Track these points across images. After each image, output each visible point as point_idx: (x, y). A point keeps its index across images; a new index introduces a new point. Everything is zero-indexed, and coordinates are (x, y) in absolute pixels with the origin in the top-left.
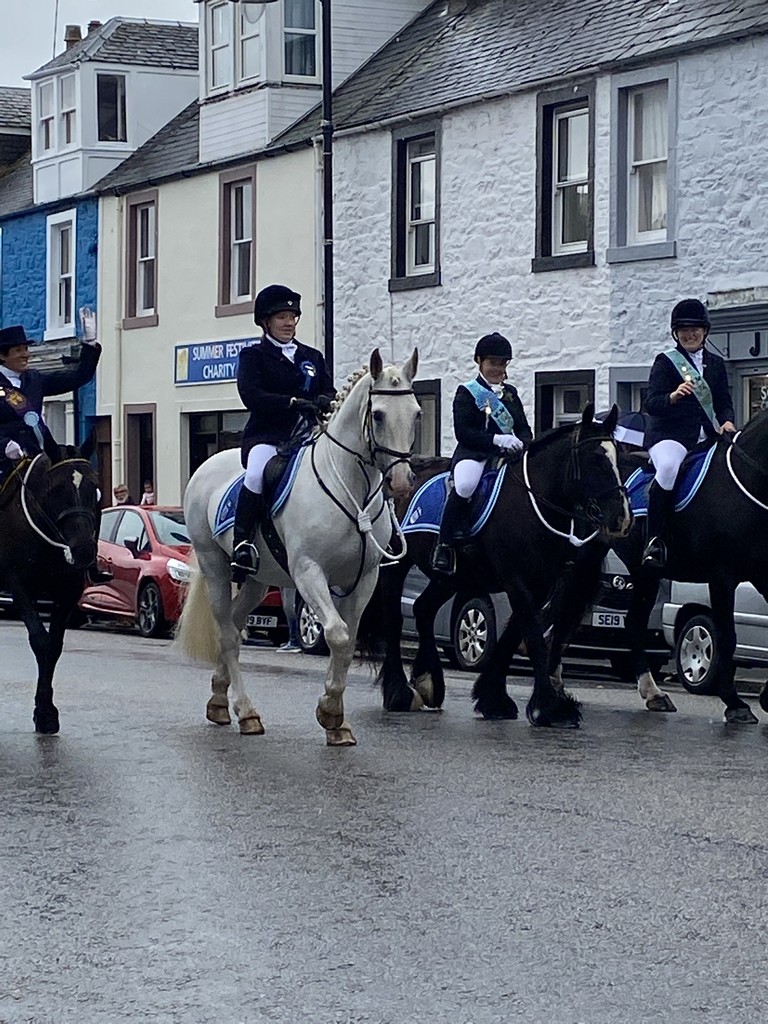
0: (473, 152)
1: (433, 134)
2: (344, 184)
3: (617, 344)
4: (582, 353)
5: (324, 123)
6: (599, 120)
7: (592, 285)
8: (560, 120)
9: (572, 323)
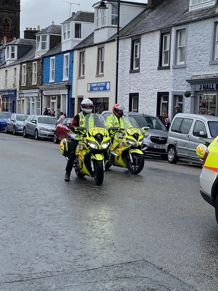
0: (147, 43)
1: (139, 39)
2: (122, 49)
3: (174, 86)
4: (167, 88)
5: (117, 36)
6: (172, 37)
7: (169, 73)
8: (165, 37)
9: (165, 81)
